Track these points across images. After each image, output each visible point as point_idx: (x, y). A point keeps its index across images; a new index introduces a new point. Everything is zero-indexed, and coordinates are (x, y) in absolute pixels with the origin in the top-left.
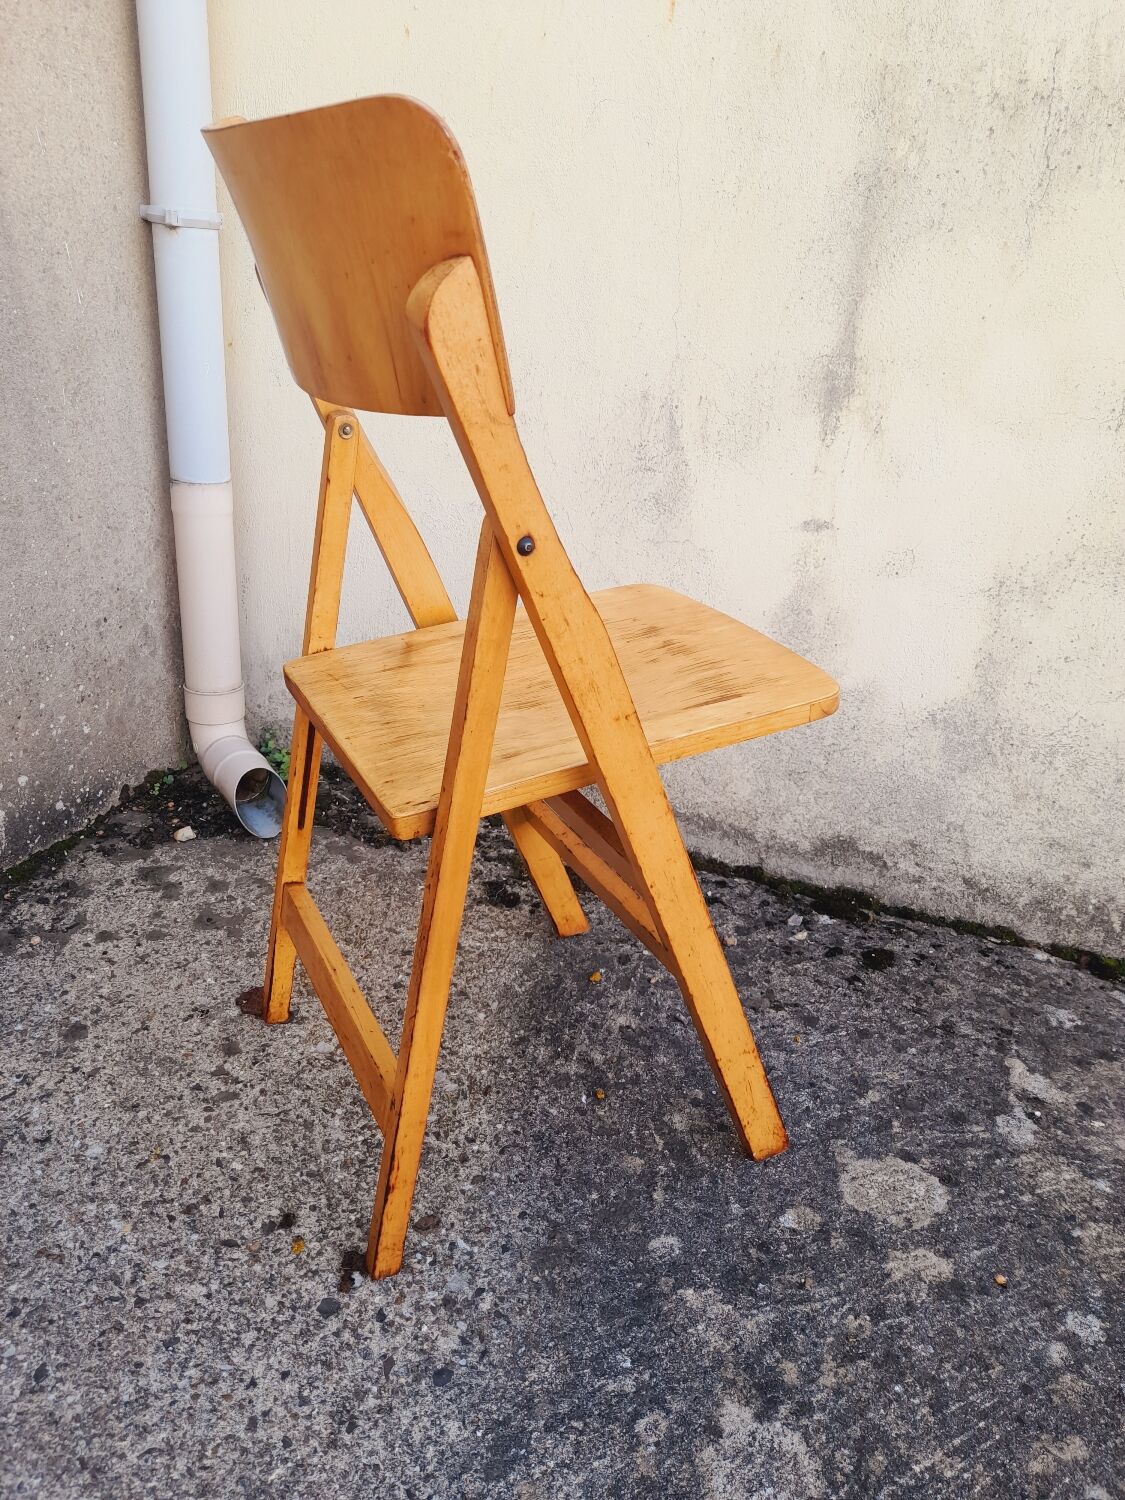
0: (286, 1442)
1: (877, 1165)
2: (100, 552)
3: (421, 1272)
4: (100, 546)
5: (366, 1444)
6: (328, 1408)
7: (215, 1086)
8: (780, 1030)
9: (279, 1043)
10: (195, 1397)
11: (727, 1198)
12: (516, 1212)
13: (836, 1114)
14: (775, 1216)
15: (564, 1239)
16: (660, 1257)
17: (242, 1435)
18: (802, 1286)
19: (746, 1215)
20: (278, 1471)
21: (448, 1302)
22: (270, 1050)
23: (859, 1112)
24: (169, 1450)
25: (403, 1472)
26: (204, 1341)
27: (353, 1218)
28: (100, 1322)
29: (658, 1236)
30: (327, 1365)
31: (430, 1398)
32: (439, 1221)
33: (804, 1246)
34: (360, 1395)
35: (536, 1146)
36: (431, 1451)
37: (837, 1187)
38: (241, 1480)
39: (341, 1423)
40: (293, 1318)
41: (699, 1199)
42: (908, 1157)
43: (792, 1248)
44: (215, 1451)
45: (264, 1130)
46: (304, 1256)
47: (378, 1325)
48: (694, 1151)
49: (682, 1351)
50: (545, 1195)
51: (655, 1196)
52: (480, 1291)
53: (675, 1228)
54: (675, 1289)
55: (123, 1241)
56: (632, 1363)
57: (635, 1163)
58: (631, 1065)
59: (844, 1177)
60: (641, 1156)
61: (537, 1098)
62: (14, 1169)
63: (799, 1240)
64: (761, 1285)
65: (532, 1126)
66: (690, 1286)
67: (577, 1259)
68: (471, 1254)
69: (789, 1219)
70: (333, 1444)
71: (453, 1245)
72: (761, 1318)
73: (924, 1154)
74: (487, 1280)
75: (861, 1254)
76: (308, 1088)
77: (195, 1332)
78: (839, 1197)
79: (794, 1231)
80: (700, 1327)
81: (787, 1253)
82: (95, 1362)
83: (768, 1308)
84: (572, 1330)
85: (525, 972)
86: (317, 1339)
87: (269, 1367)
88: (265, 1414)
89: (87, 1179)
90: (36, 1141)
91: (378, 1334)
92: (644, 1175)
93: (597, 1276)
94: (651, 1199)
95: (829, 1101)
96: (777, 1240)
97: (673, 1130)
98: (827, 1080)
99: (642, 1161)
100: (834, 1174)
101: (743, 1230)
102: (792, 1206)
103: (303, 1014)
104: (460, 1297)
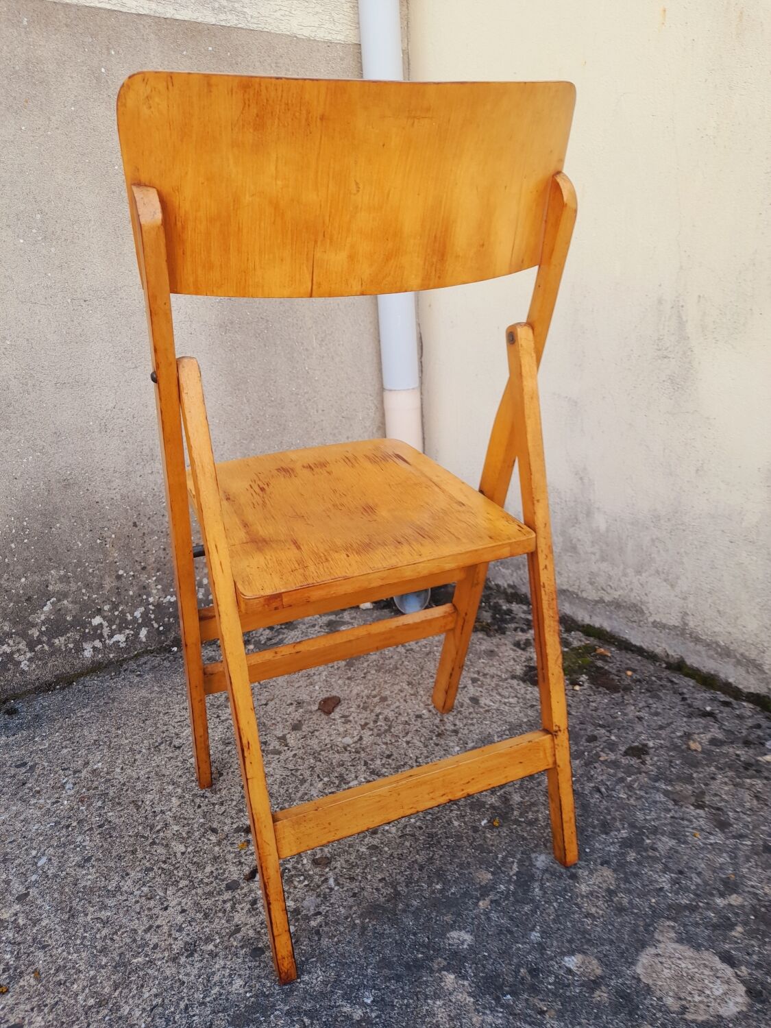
0: (156, 946)
1: (690, 953)
2: (336, 431)
3: (295, 888)
4: (336, 428)
5: (189, 967)
6: (188, 939)
7: (275, 744)
8: (686, 823)
9: (324, 732)
10: (137, 902)
11: (534, 926)
12: (380, 877)
13: (685, 901)
14: (563, 954)
15: (396, 906)
16: (449, 944)
17: (140, 932)
18: (542, 1013)
19: (539, 944)
20: (140, 959)
21: (297, 911)
22: (316, 733)
23: (709, 907)
24: (105, 923)
25: (194, 993)
26: (163, 875)
28: (129, 846)
29: (460, 930)
30: (206, 916)
31: (240, 960)
32: (330, 863)
33: (568, 986)
34: (209, 940)
35: (425, 841)
36: (216, 990)
37: (637, 955)
38: (121, 955)
39: (187, 950)
40: (212, 882)
41: (511, 919)
42: (727, 959)
43: (559, 983)
44: (123, 933)
45: (278, 776)
46: (243, 852)
47: (248, 907)
48: (536, 885)
49: (412, 1012)
50: (406, 873)
51: (481, 903)
52: (319, 913)
53: (478, 932)
54: (444, 969)
55: (170, 810)
56: (372, 1002)
57: (485, 877)
58: (538, 811)
59: (652, 951)
60: (493, 873)
61: (451, 811)
62: (155, 757)
63: (568, 980)
64: (509, 997)
65: (433, 827)
66: (454, 973)
67: (394, 921)
68: (331, 889)
69: (572, 962)
70: (174, 959)
71: (326, 880)
72: (489, 1019)
73: (748, 964)
74: (328, 908)
75: (615, 1014)
76: (320, 761)
77: (163, 869)
78: (633, 963)
79: (569, 971)
80: (438, 1003)
81: (550, 984)
82: (112, 864)
83: (500, 1015)
84: (353, 963)
86: (213, 899)
87: (180, 903)
88: (158, 927)
89: (180, 773)
90: (175, 746)
91: (244, 911)
92: (486, 886)
93: (397, 938)
94: (476, 904)
95: (687, 889)
96: (549, 971)
97: (532, 865)
98: (699, 874)
99: (491, 877)
100: (643, 945)
101: (529, 953)
102: (584, 953)
103: (351, 718)
104: (305, 912)
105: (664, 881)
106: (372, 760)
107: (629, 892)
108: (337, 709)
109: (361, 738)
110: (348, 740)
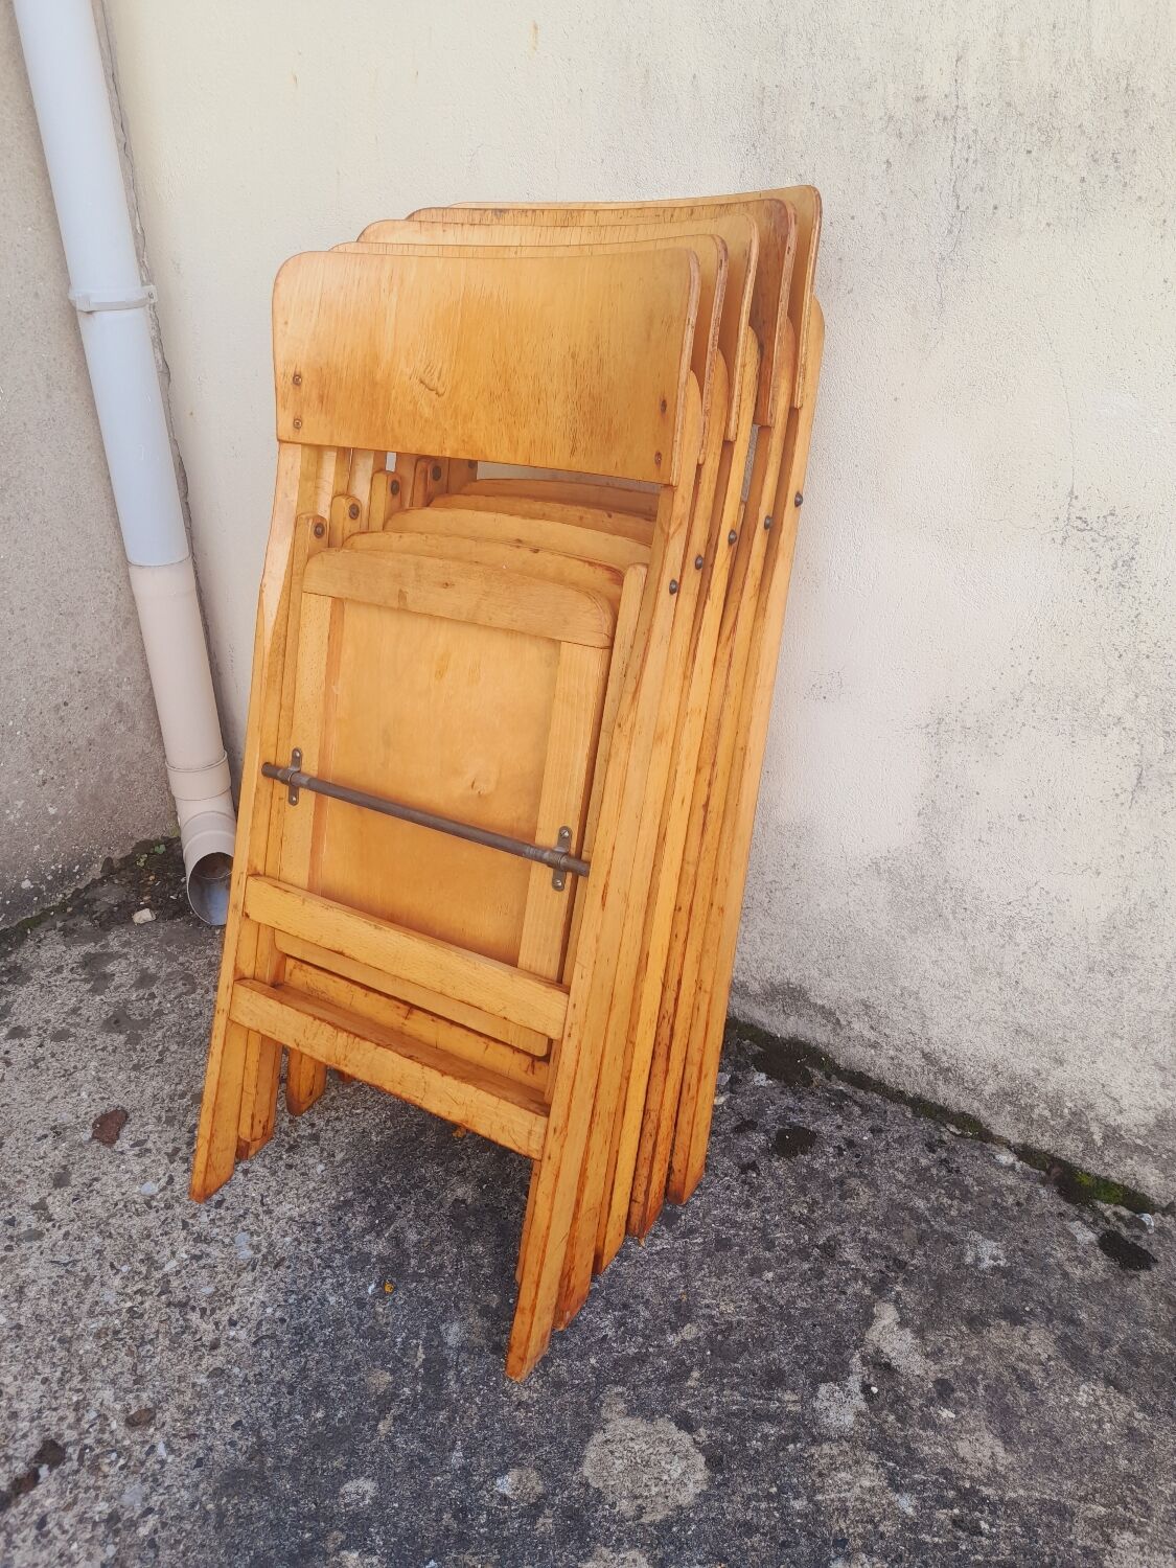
1: (643, 1427)
2: (52, 639)
3: (105, 1476)
4: (51, 634)
7: (28, 1221)
9: (109, 1178)
11: (454, 1442)
12: (232, 1420)
13: (632, 1351)
14: (494, 1475)
15: (262, 1463)
16: (346, 1505)
19: (463, 1468)
21: (113, 1518)
22: (97, 1185)
23: (661, 1351)
27: (75, 1399)
29: (358, 1478)
32: (153, 1418)
33: (505, 1521)
35: (292, 1341)
37: (583, 1450)
41: (423, 1439)
42: (686, 1423)
43: (496, 1522)
45: (45, 1281)
47: (35, 1532)
48: (451, 1374)
50: (271, 1404)
51: (380, 1426)
52: (150, 1511)
53: (381, 1473)
54: (342, 1546)
57: (382, 1379)
58: (442, 1252)
59: (598, 1437)
60: (392, 1371)
61: (324, 1280)
63: (504, 1512)
64: (432, 1563)
65: (301, 1315)
66: (357, 1549)
67: (264, 1489)
68: (163, 1463)
69: (506, 1484)
71: (153, 1449)
73: (706, 1422)
74: (162, 1498)
75: (563, 1544)
76: (110, 1236)
78: (579, 1462)
79: (504, 1499)
81: (482, 1526)
85: (391, 1118)
91: (29, 1543)
92: (384, 1396)
93: (272, 1515)
94: (374, 1428)
95: (634, 1332)
96: (480, 1507)
97: (443, 1344)
98: (647, 1303)
99: (390, 1378)
100: (588, 1431)
101: (451, 1487)
102: (520, 1465)
103: (149, 1145)
104: (127, 1515)
105: (607, 1326)
106: (194, 1216)
107: (567, 1354)
108: (125, 1132)
109: (171, 1180)
110: (151, 1188)
